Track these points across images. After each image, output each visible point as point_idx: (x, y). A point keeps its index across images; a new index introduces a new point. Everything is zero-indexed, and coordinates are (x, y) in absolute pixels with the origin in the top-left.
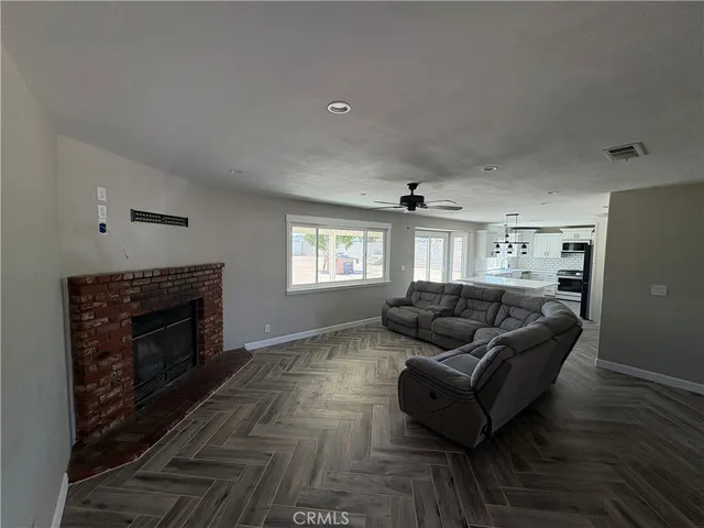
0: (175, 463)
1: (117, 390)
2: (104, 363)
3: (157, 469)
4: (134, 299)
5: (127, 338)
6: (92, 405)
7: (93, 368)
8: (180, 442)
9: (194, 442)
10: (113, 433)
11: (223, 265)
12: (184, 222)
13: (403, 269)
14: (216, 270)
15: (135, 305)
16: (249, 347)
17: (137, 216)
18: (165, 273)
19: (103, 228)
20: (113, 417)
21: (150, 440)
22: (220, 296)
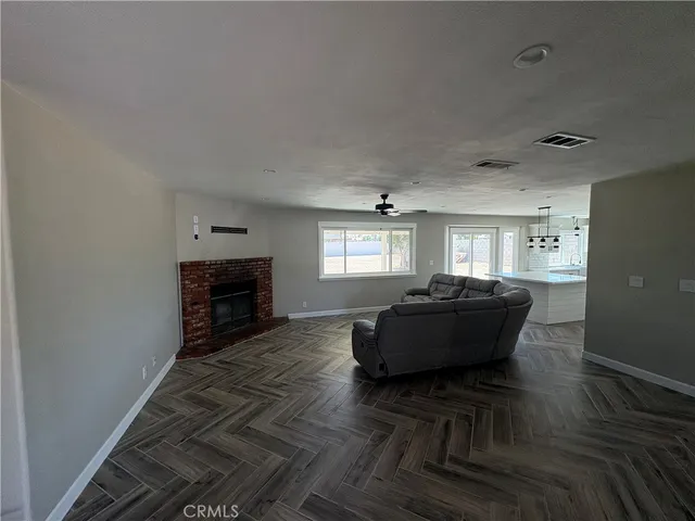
0: (219, 361)
1: (202, 324)
2: (196, 307)
3: (212, 361)
4: (211, 275)
5: (207, 297)
6: (189, 328)
7: (190, 309)
8: (227, 354)
9: (232, 355)
10: (199, 345)
11: (271, 259)
12: (245, 231)
13: (431, 264)
14: (268, 262)
15: (212, 279)
16: (291, 316)
17: (215, 229)
18: (229, 262)
19: (196, 237)
20: (199, 337)
21: (213, 351)
22: (270, 279)
